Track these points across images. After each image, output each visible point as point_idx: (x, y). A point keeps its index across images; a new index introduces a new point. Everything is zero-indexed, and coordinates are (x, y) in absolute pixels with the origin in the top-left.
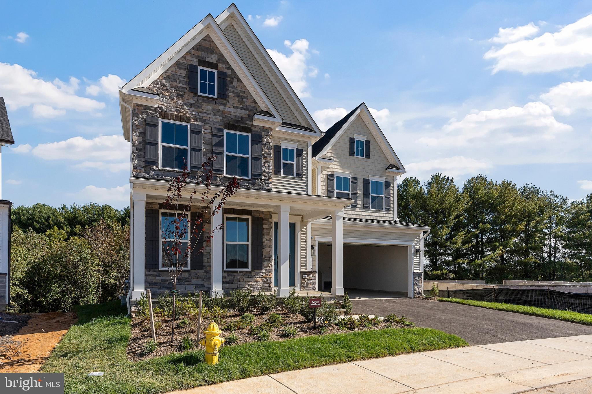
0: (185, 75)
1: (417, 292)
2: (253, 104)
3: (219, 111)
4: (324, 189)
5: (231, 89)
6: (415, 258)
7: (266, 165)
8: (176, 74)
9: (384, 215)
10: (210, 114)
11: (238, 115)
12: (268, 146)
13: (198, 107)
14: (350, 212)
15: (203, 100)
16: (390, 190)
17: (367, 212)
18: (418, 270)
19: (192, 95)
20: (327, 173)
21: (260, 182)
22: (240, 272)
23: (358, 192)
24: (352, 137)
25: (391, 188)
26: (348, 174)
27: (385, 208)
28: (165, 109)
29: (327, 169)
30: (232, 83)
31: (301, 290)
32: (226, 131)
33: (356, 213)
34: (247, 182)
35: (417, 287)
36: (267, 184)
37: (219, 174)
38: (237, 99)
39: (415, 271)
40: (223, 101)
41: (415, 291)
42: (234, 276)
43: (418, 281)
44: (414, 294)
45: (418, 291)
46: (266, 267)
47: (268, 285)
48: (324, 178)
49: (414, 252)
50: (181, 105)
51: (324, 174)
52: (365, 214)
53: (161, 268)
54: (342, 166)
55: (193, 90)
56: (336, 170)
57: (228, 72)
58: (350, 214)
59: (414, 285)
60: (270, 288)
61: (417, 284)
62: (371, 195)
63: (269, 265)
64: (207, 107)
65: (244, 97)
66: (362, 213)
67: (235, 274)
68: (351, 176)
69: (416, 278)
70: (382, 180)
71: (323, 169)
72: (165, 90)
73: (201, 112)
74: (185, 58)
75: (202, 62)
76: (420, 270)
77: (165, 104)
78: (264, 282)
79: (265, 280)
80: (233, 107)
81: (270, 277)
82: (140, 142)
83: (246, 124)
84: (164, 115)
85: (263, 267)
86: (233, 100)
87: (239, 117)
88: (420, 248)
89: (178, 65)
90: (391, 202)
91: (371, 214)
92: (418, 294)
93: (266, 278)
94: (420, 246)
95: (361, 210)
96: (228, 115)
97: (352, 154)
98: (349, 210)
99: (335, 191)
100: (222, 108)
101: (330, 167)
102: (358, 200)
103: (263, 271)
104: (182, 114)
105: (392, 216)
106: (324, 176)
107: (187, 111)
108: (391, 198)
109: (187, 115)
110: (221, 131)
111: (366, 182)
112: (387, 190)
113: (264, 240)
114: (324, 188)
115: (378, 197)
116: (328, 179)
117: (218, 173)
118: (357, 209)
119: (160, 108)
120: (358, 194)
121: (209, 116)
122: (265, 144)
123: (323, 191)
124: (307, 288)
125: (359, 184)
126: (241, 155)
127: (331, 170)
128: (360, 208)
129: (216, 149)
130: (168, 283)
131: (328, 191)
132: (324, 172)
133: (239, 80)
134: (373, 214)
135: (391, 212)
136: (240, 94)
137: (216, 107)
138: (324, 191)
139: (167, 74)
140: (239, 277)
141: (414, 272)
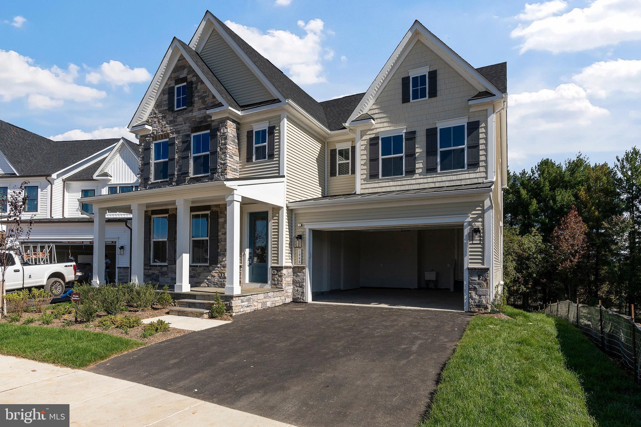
0: (167, 99)
1: (475, 302)
2: (212, 100)
3: (187, 119)
4: (364, 160)
5: (196, 94)
6: (470, 244)
7: (223, 156)
8: (163, 100)
9: (467, 176)
10: (181, 124)
11: (200, 116)
12: (224, 136)
13: (174, 121)
14: (404, 182)
15: (177, 114)
16: (478, 133)
17: (433, 177)
18: (480, 265)
19: (171, 113)
20: (368, 137)
21: (218, 176)
22: (200, 266)
23: (418, 150)
24: (406, 76)
25: (482, 130)
26: (402, 130)
27: (468, 165)
28: (155, 133)
29: (369, 132)
30: (196, 88)
31: (272, 288)
32: (193, 135)
33: (413, 182)
34: (206, 178)
35: (476, 294)
36: (223, 176)
37: (187, 177)
38: (200, 101)
39: (471, 266)
40: (190, 108)
41: (471, 301)
42: (196, 270)
43: (479, 284)
44: (469, 306)
45: (477, 301)
46: (221, 262)
47: (222, 280)
48: (364, 145)
49: (469, 233)
50: (164, 125)
51: (364, 140)
52: (430, 180)
53: (152, 264)
54: (392, 121)
55: (171, 109)
56: (382, 130)
57: (194, 79)
58: (405, 185)
59: (470, 289)
60: (224, 283)
61: (475, 289)
62: (439, 150)
63: (224, 260)
64: (180, 119)
65: (206, 97)
66: (425, 181)
67: (197, 269)
68: (405, 131)
69: (473, 278)
70: (463, 122)
71: (363, 133)
72: (155, 117)
73: (176, 125)
74: (167, 84)
75: (178, 81)
76: (483, 264)
77: (156, 128)
78: (220, 278)
79: (220, 275)
80: (197, 110)
81: (224, 272)
82: (142, 165)
83: (207, 122)
84: (155, 138)
85: (219, 262)
86: (198, 103)
87: (202, 118)
88: (483, 225)
89: (163, 92)
90: (481, 153)
91: (439, 179)
92: (478, 306)
93: (221, 273)
94: (483, 222)
95: (422, 177)
96: (194, 119)
97: (405, 100)
98: (403, 180)
99: (381, 157)
100: (190, 115)
101: (373, 127)
102: (417, 163)
103: (219, 266)
104: (165, 132)
105: (483, 175)
106: (365, 142)
107: (168, 129)
108: (481, 147)
109: (168, 132)
110: (189, 136)
111: (431, 133)
112: (473, 134)
113: (220, 233)
114: (365, 157)
115: (454, 150)
116: (371, 145)
117: (185, 175)
118: (417, 176)
119: (153, 133)
120: (417, 155)
121: (181, 126)
122: (222, 136)
123: (363, 162)
124: (278, 286)
125: (418, 139)
126: (204, 153)
127: (374, 131)
128: (420, 174)
129: (184, 154)
130: (155, 276)
131: (371, 160)
132: (364, 138)
133: (202, 82)
134: (444, 178)
135: (482, 169)
136: (203, 95)
137: (186, 116)
138: (365, 161)
139: (157, 103)
140: (199, 271)
141: (468, 269)
